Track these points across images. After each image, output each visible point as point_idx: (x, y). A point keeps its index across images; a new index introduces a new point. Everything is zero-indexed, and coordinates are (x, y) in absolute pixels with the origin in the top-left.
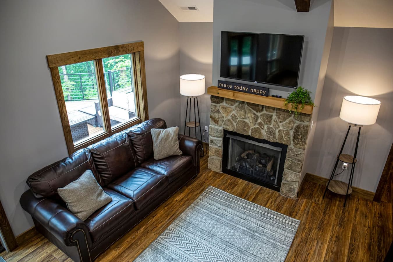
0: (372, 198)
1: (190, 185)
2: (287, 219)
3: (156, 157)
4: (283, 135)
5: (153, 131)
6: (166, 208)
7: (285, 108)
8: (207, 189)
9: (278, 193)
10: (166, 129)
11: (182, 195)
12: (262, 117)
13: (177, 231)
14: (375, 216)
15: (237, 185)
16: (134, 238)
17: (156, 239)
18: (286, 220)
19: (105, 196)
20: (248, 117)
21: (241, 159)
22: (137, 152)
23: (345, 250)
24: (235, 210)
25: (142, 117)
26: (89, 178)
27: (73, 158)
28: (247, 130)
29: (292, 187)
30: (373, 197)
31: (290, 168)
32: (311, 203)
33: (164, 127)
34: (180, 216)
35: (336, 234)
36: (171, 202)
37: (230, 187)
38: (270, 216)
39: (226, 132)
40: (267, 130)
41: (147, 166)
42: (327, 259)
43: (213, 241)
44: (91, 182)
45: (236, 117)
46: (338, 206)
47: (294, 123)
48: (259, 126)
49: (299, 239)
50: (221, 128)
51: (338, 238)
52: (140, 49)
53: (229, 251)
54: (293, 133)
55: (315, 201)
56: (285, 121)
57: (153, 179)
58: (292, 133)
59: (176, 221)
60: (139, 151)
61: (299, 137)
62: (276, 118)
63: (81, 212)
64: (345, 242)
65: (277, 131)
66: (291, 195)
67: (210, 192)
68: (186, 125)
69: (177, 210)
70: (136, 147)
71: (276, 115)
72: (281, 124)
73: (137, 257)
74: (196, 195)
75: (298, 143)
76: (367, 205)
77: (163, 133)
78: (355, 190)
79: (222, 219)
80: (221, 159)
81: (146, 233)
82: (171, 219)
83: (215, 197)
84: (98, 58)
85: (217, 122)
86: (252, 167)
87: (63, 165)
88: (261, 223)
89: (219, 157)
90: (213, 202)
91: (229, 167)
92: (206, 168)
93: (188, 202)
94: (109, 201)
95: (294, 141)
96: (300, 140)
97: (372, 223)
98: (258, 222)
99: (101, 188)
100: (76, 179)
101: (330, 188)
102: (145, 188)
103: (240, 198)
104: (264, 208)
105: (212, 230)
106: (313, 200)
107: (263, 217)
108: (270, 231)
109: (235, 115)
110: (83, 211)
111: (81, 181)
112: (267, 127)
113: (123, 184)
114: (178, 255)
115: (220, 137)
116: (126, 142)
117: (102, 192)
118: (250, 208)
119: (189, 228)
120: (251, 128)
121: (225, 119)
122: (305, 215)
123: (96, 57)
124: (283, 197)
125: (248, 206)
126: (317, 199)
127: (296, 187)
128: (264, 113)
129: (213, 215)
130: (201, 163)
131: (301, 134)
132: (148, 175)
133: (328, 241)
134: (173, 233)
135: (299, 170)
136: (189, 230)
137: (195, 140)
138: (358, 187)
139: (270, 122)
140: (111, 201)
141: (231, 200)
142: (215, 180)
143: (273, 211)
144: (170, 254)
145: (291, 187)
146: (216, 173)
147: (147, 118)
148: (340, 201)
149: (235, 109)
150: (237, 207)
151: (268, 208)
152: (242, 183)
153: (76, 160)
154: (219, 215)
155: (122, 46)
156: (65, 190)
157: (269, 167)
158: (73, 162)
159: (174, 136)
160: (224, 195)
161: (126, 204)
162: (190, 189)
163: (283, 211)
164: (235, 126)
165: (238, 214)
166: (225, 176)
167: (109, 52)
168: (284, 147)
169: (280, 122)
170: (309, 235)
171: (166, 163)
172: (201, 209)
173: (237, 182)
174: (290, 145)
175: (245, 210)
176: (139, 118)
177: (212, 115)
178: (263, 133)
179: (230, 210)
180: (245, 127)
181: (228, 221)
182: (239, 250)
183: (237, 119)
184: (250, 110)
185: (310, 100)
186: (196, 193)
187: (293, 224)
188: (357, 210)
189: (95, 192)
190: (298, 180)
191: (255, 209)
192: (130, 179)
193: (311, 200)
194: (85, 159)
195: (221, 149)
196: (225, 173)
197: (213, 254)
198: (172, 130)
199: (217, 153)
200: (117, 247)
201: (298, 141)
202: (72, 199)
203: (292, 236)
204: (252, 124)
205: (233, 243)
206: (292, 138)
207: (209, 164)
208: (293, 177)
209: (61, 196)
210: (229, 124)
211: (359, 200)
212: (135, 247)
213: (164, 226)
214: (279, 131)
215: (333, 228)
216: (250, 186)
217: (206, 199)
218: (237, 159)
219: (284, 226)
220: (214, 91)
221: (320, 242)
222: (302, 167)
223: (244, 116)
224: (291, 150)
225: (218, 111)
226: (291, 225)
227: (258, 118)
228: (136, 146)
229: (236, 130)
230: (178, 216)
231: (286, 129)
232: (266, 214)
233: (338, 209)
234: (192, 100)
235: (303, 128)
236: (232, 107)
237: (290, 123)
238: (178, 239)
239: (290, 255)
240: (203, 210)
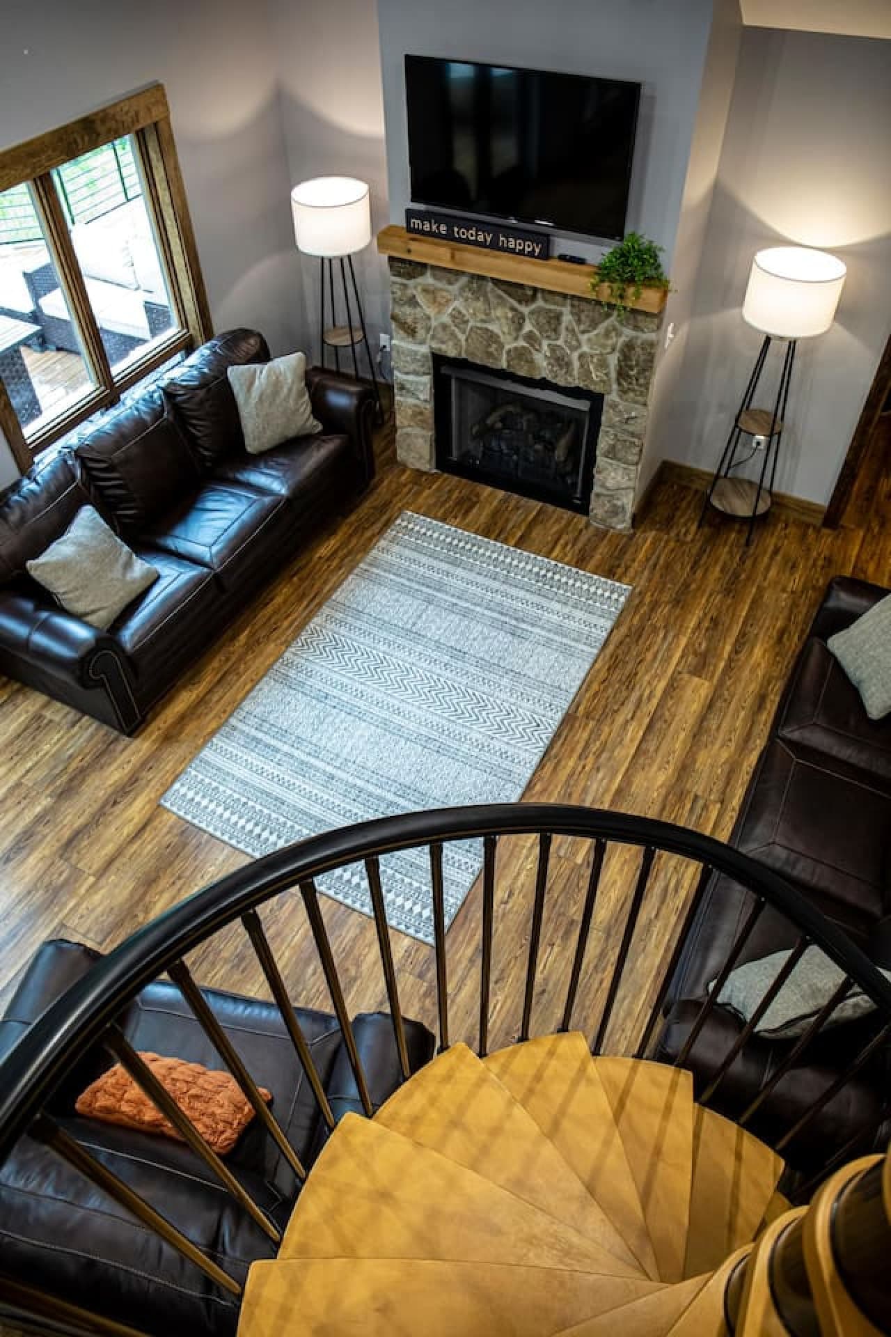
0: (818, 520)
1: (351, 511)
2: (601, 586)
3: (252, 446)
4: (592, 367)
5: (235, 374)
6: (295, 579)
7: (593, 296)
8: (398, 521)
9: (584, 519)
10: (270, 364)
11: (333, 542)
12: (535, 317)
13: (330, 634)
14: (814, 565)
15: (476, 503)
16: (228, 659)
17: (281, 656)
18: (597, 588)
19: (140, 567)
20: (498, 318)
21: (486, 432)
22: (199, 438)
23: (724, 648)
24: (471, 570)
25: (194, 329)
26: (93, 529)
27: (39, 478)
28: (495, 353)
29: (619, 503)
30: (821, 517)
31: (612, 453)
32: (667, 542)
33: (263, 356)
34: (334, 597)
35: (714, 613)
36: (307, 564)
37: (459, 511)
38: (559, 580)
39: (438, 360)
40: (548, 354)
41: (231, 475)
42: (680, 669)
43: (419, 648)
44: (101, 536)
45: (466, 318)
46: (731, 547)
47: (619, 335)
48: (528, 343)
49: (623, 630)
50: (424, 349)
51: (715, 622)
52: (156, 114)
53: (457, 668)
54: (616, 362)
55: (678, 535)
56: (594, 329)
57: (252, 510)
58: (613, 360)
59: (325, 610)
60: (205, 436)
61: (632, 373)
62: (570, 321)
63: (93, 612)
64: (729, 628)
65: (575, 355)
66: (618, 523)
67: (406, 527)
68: (323, 341)
69: (325, 582)
70: (194, 426)
71: (572, 313)
72: (584, 338)
73: (244, 699)
74: (370, 539)
75: (629, 389)
76: (804, 536)
77: (262, 376)
78: (779, 501)
79: (439, 595)
80: (430, 433)
81: (254, 645)
82: (312, 606)
83: (419, 542)
84: (40, 172)
85: (411, 332)
86: (517, 452)
87: (17, 501)
88: (536, 599)
89: (423, 428)
90: (415, 555)
91: (455, 455)
92: (393, 460)
93: (348, 559)
94: (152, 579)
95: (620, 384)
96: (634, 382)
97: (801, 584)
98: (528, 596)
99: (126, 548)
100: (62, 534)
101: (716, 503)
102: (237, 535)
103: (486, 540)
104: (546, 560)
105: (414, 624)
106: (673, 534)
107: (540, 584)
108: (556, 617)
109: (460, 312)
110: (99, 610)
111: (76, 537)
112: (549, 345)
113: (179, 531)
114: (339, 687)
115: (424, 374)
116: (165, 414)
117: (131, 557)
118: (511, 564)
119: (358, 624)
120: (507, 347)
121: (434, 323)
122: (646, 573)
123: (34, 170)
124: (597, 529)
125: (505, 557)
126: (683, 530)
127: (629, 502)
128: (539, 307)
129: (417, 587)
130: (378, 445)
131: (637, 365)
132: (240, 500)
133: (689, 631)
134: (322, 638)
135: (635, 458)
136: (360, 629)
137: (354, 389)
138: (789, 493)
139: (555, 330)
140: (158, 578)
141: (461, 544)
142: (418, 493)
143: (567, 568)
144: (320, 686)
145: (615, 502)
146: (420, 473)
147: (208, 334)
148: (740, 532)
149: (460, 295)
150: (478, 563)
151: (555, 559)
152: (492, 496)
153: (47, 482)
154: (430, 587)
155: (101, 114)
156: (43, 564)
157: (560, 453)
158: (42, 491)
159: (293, 382)
160: (444, 532)
161: (196, 582)
162: (351, 525)
163: (593, 564)
164: (464, 343)
165: (480, 579)
166: (445, 480)
167: (69, 144)
168: (597, 400)
169: (583, 332)
170: (650, 619)
171: (281, 460)
172: (387, 575)
173: (478, 495)
174: (609, 394)
175: (498, 570)
176: (185, 331)
177: (397, 311)
178: (540, 361)
179: (459, 571)
180: (489, 346)
181: (454, 600)
182: (482, 663)
183: (466, 322)
184: (500, 297)
185: (660, 270)
186: (368, 534)
187: (615, 596)
188: (776, 552)
189: (117, 560)
190: (631, 484)
191: (522, 565)
192: (194, 515)
193: (668, 533)
194: (69, 477)
195: (428, 406)
196: (444, 471)
197: (419, 678)
198: (287, 366)
199: (419, 417)
200: (192, 681)
201: (630, 383)
202: (68, 584)
203: (609, 624)
204: (509, 338)
205: (466, 650)
206: (613, 375)
207: (399, 451)
208: (619, 478)
209: (39, 579)
210: (446, 338)
211: (787, 525)
212: (235, 678)
213: (296, 624)
214: (581, 356)
215: (707, 601)
216: (513, 503)
217: (396, 548)
218: (474, 430)
219: (591, 602)
220: (397, 242)
221: (671, 634)
222: (641, 451)
223: (487, 315)
224: (614, 406)
225: (413, 302)
226: (610, 598)
227: (524, 320)
228: (195, 422)
229: (466, 352)
230: (328, 596)
231: (598, 352)
232: (550, 574)
233: (730, 552)
234: (336, 266)
235: (643, 349)
236: (450, 288)
237: (607, 334)
238: (333, 652)
239: (597, 666)
240: (392, 577)
